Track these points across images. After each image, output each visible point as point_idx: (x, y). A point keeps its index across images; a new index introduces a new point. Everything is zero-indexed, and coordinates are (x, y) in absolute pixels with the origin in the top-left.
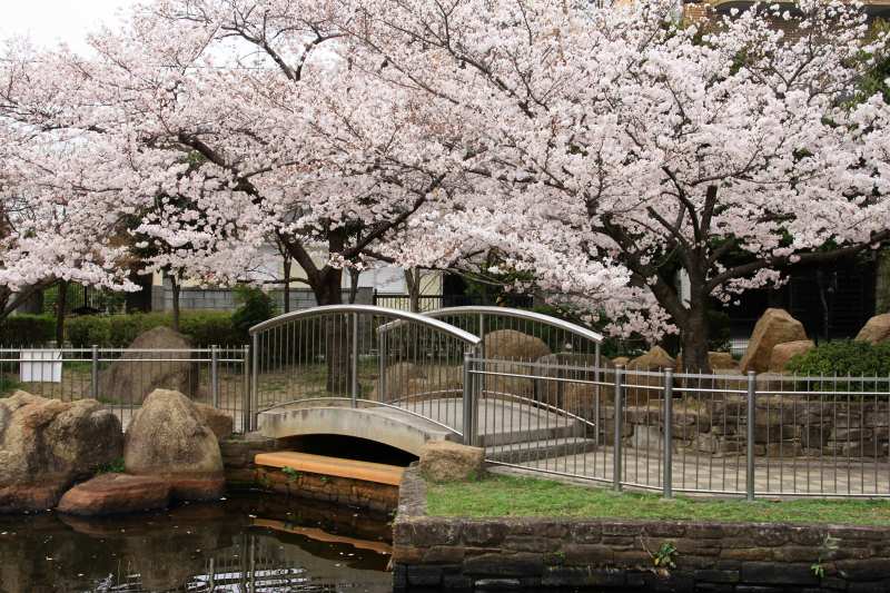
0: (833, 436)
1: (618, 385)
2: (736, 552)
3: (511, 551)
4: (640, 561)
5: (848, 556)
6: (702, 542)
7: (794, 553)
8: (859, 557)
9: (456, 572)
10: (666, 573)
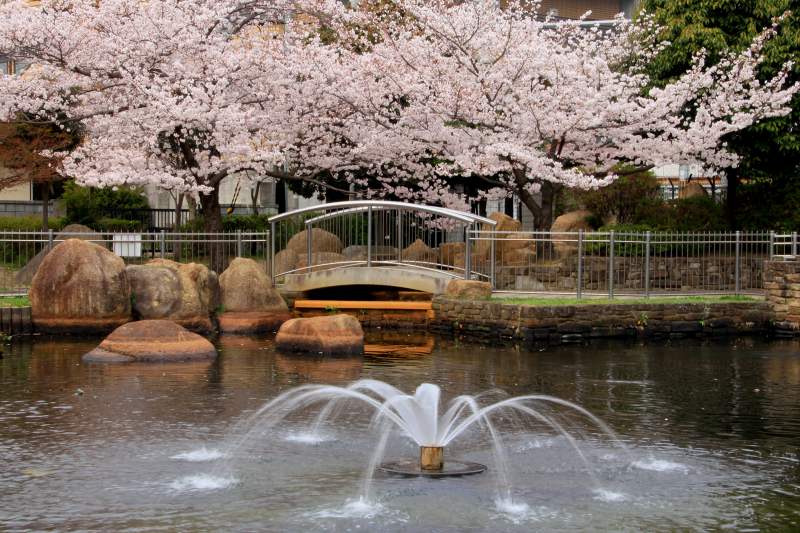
0: (629, 276)
1: (581, 241)
2: (671, 317)
3: (578, 320)
4: (632, 323)
5: (713, 316)
6: (657, 312)
7: (693, 316)
8: (719, 316)
9: (554, 331)
10: (642, 328)
